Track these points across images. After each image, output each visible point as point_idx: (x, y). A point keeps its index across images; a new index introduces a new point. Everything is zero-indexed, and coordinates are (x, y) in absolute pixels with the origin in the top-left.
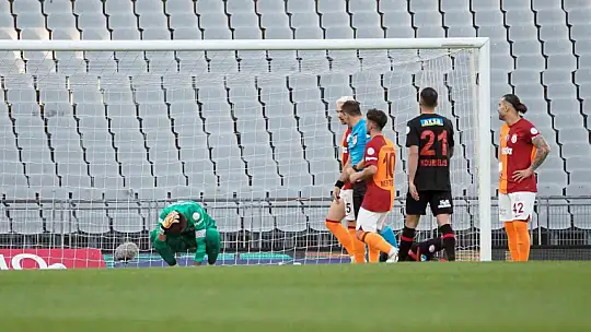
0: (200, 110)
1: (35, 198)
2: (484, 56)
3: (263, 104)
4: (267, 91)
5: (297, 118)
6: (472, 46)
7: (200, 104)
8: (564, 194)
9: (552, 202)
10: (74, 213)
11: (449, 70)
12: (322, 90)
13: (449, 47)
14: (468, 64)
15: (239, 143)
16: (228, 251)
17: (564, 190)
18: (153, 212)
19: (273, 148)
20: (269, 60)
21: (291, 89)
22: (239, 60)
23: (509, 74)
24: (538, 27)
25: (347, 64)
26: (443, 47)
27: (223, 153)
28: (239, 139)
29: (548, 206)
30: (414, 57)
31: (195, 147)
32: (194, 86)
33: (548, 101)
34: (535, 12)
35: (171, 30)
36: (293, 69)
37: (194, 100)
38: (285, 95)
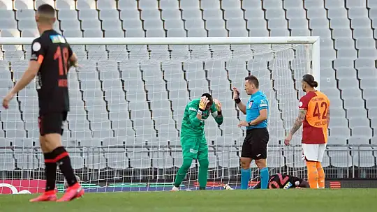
0: (123, 85)
1: (9, 146)
2: (316, 49)
3: (166, 81)
4: (169, 72)
5: (189, 91)
6: (307, 43)
7: (123, 81)
8: (370, 143)
9: (361, 148)
10: (36, 156)
11: (292, 59)
12: (206, 71)
13: (292, 43)
14: (305, 54)
15: (150, 108)
16: (142, 181)
17: (370, 140)
18: (91, 156)
19: (173, 111)
20: (170, 51)
21: (185, 71)
22: (149, 51)
23: (333, 62)
24: (352, 29)
25: (223, 54)
26: (289, 43)
27: (139, 114)
28: (149, 105)
29: (359, 151)
30: (268, 49)
31: (120, 110)
32: (119, 68)
33: (359, 80)
34: (350, 20)
35: (104, 31)
36: (186, 57)
37: (119, 79)
38: (181, 76)
